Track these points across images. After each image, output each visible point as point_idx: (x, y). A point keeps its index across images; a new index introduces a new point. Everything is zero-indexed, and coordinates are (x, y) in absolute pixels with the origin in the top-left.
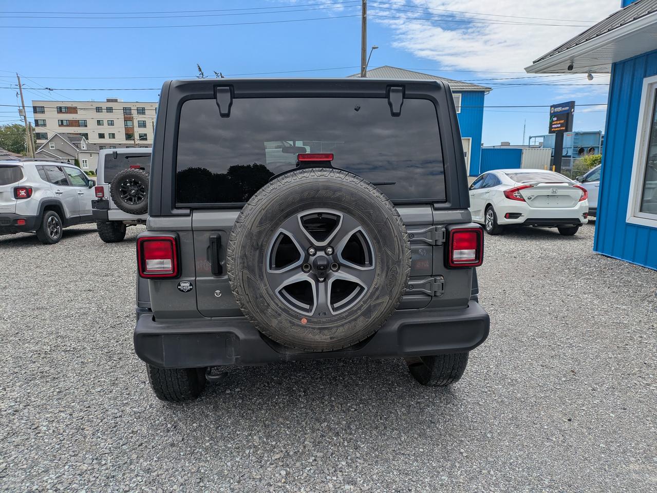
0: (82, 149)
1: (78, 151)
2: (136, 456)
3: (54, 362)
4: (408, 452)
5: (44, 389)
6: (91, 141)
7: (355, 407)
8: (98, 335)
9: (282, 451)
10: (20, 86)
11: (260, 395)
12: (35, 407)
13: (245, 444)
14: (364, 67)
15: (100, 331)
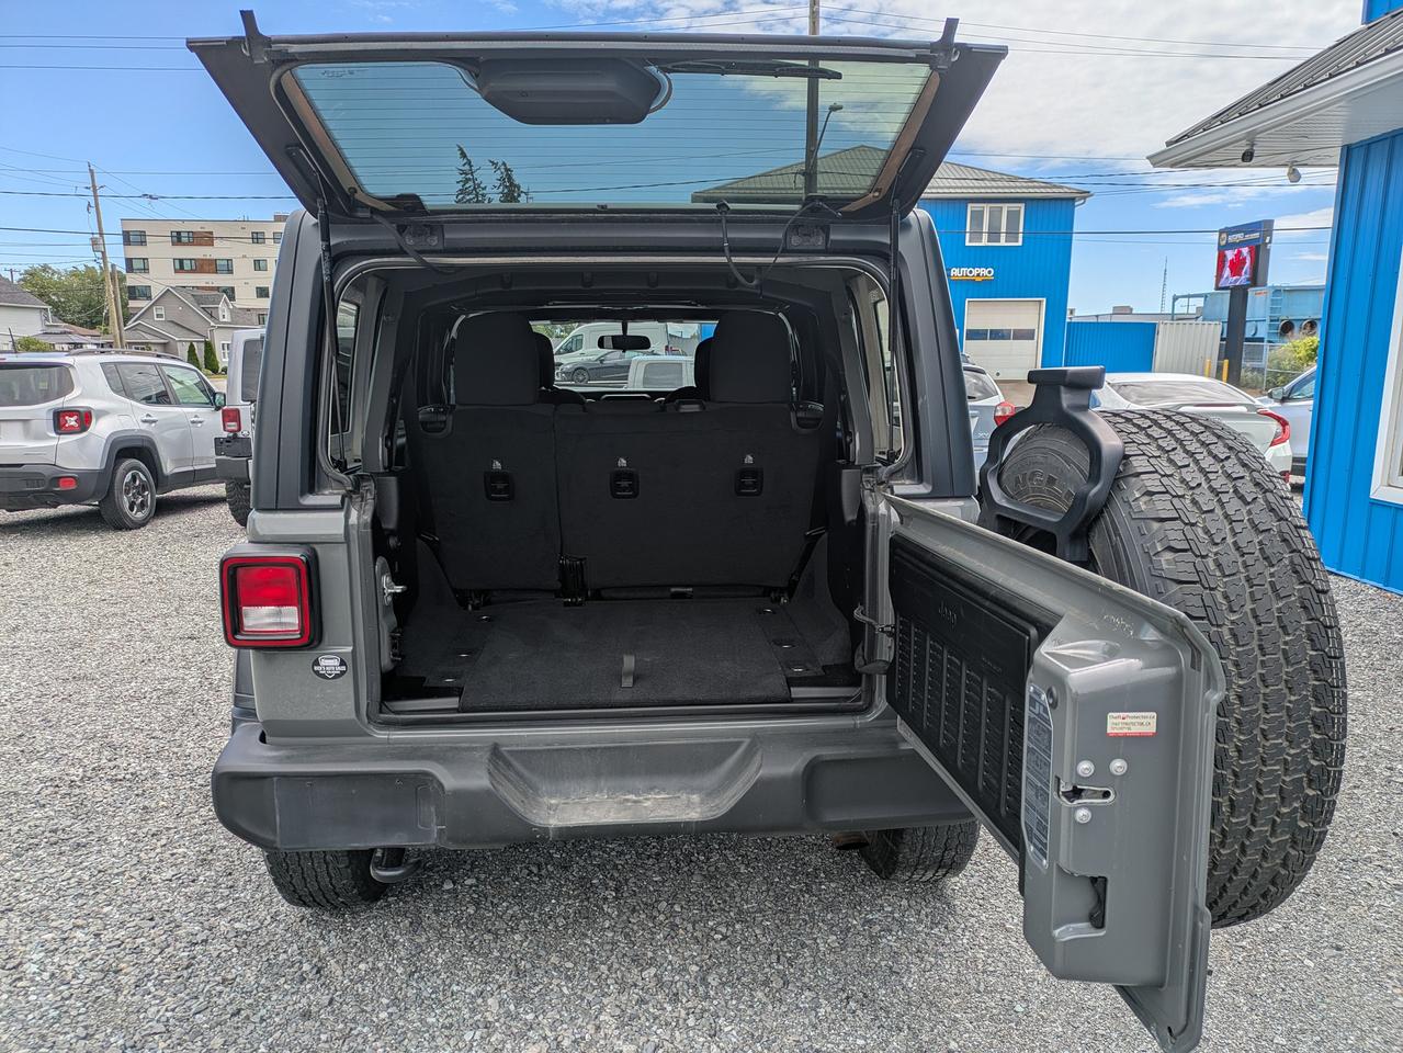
0: (221, 319)
1: (212, 324)
2: (222, 1041)
3: (86, 806)
4: (829, 1045)
5: (53, 870)
6: (239, 303)
7: (724, 930)
8: (191, 744)
9: (545, 1038)
10: (95, 191)
11: (519, 896)
12: (23, 915)
13: (467, 1016)
14: (812, 149)
15: (197, 732)
